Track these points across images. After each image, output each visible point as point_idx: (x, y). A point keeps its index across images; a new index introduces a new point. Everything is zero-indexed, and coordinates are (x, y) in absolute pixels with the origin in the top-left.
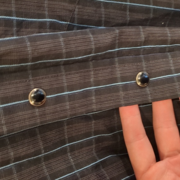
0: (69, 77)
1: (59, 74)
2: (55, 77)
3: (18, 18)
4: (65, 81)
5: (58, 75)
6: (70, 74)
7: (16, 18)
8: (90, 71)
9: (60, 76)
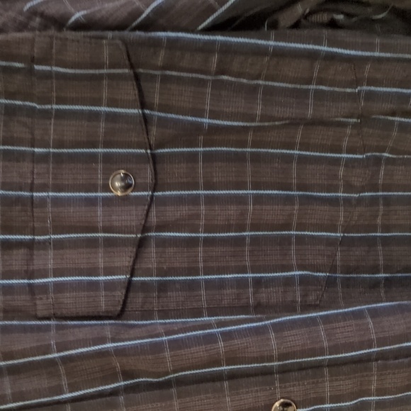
0: (335, 384)
1: (320, 380)
2: (313, 383)
3: (255, 275)
4: (327, 389)
5: (318, 381)
6: (336, 380)
7: (251, 275)
8: (372, 375)
9: (321, 383)
